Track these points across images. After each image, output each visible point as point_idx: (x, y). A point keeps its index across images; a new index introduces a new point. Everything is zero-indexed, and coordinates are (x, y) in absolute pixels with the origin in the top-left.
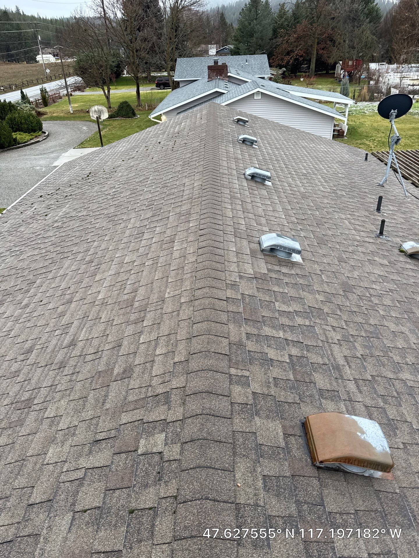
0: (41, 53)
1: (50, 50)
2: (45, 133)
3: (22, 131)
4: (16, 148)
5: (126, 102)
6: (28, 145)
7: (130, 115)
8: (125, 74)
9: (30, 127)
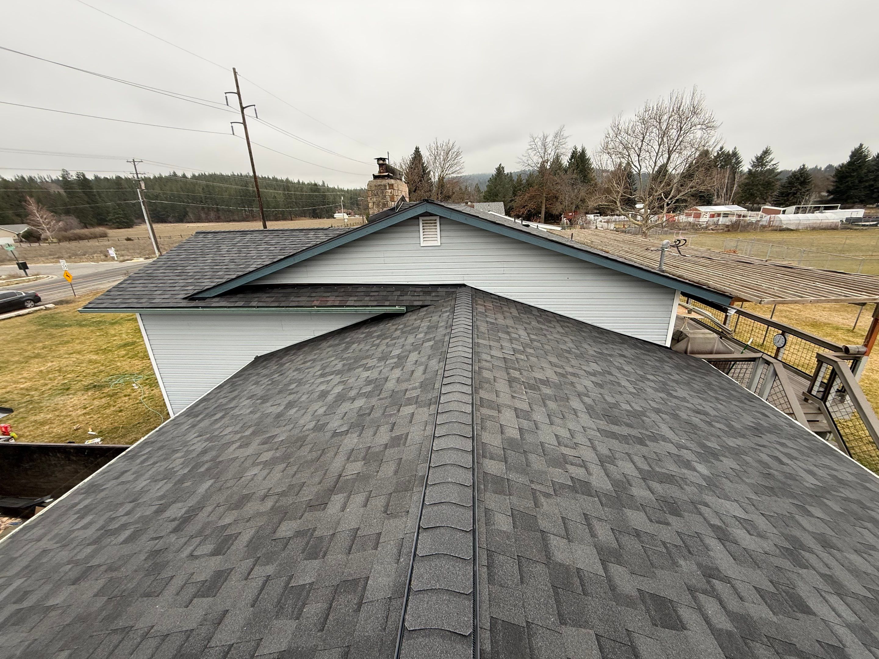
0: (338, 212)
1: (344, 210)
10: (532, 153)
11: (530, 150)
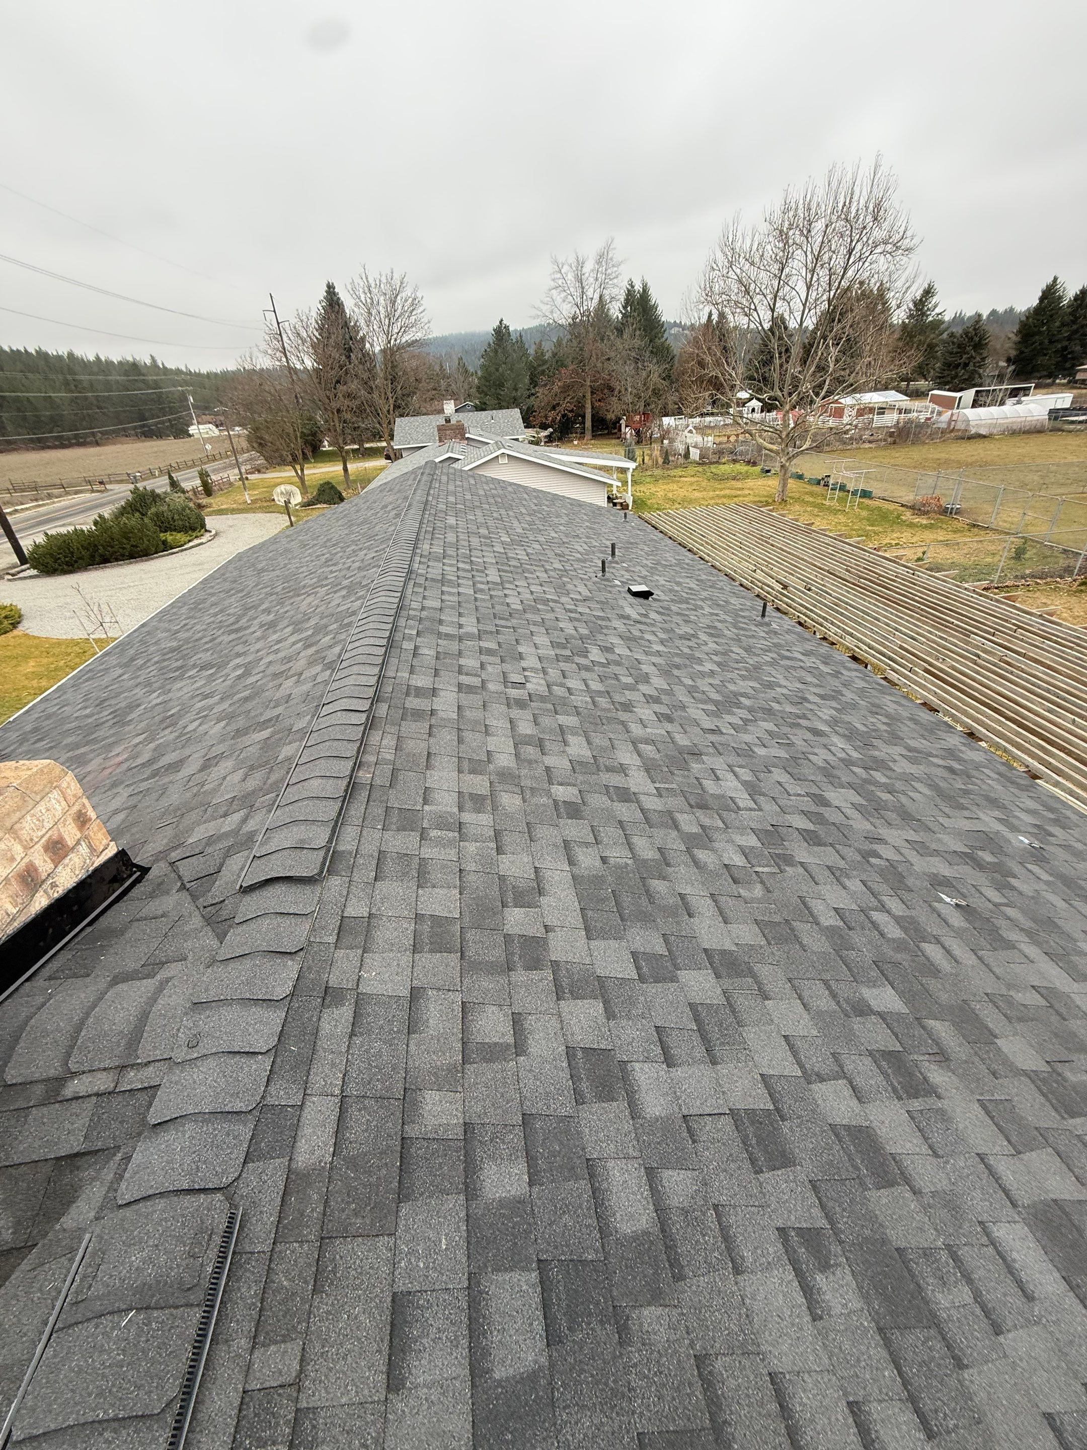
0: (195, 421)
1: (209, 418)
2: (210, 532)
3: (175, 530)
4: (168, 555)
5: (328, 483)
6: (186, 549)
7: (337, 500)
8: (326, 447)
9: (188, 524)
10: (558, 297)
11: (554, 291)
